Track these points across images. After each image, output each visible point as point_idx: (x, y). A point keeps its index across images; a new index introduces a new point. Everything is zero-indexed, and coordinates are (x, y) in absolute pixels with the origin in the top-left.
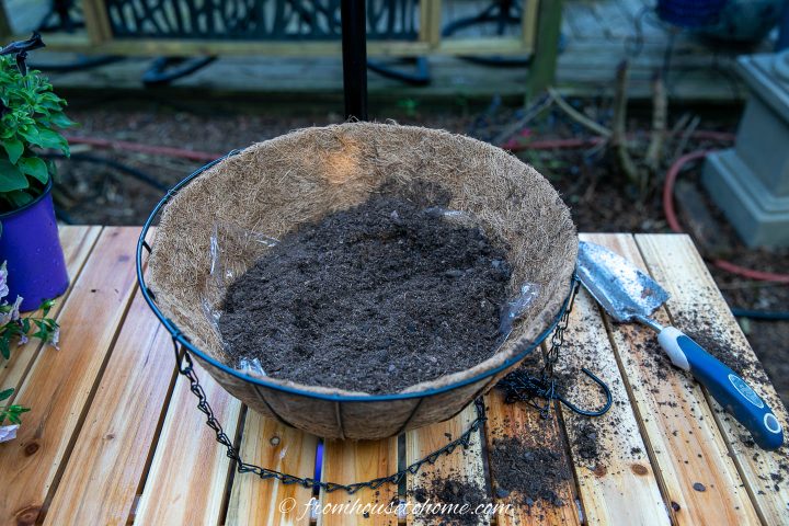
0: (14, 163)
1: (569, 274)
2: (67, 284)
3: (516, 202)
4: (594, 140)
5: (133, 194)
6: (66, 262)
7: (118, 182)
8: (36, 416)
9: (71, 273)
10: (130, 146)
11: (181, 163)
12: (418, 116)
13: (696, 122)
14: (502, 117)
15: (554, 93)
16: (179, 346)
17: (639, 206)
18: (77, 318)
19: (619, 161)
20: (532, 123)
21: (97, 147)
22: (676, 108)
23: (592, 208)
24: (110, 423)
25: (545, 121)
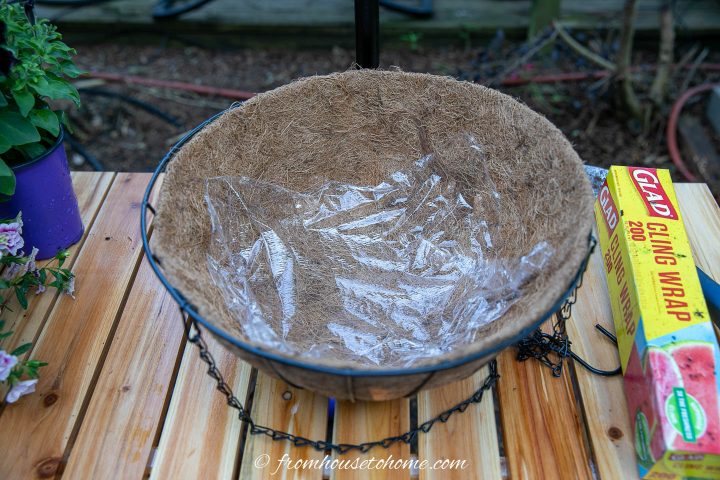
0: (25, 116)
1: (587, 234)
2: (82, 232)
3: (525, 152)
4: (598, 74)
5: (146, 128)
6: (80, 210)
7: (130, 115)
8: (55, 366)
9: (86, 220)
10: (141, 81)
11: (191, 98)
12: (421, 49)
13: (704, 54)
14: (506, 51)
15: (559, 25)
16: (187, 316)
17: (641, 140)
18: (91, 268)
19: (623, 95)
20: (535, 58)
21: (110, 81)
22: (684, 39)
23: (593, 143)
24: (126, 374)
25: (548, 55)
